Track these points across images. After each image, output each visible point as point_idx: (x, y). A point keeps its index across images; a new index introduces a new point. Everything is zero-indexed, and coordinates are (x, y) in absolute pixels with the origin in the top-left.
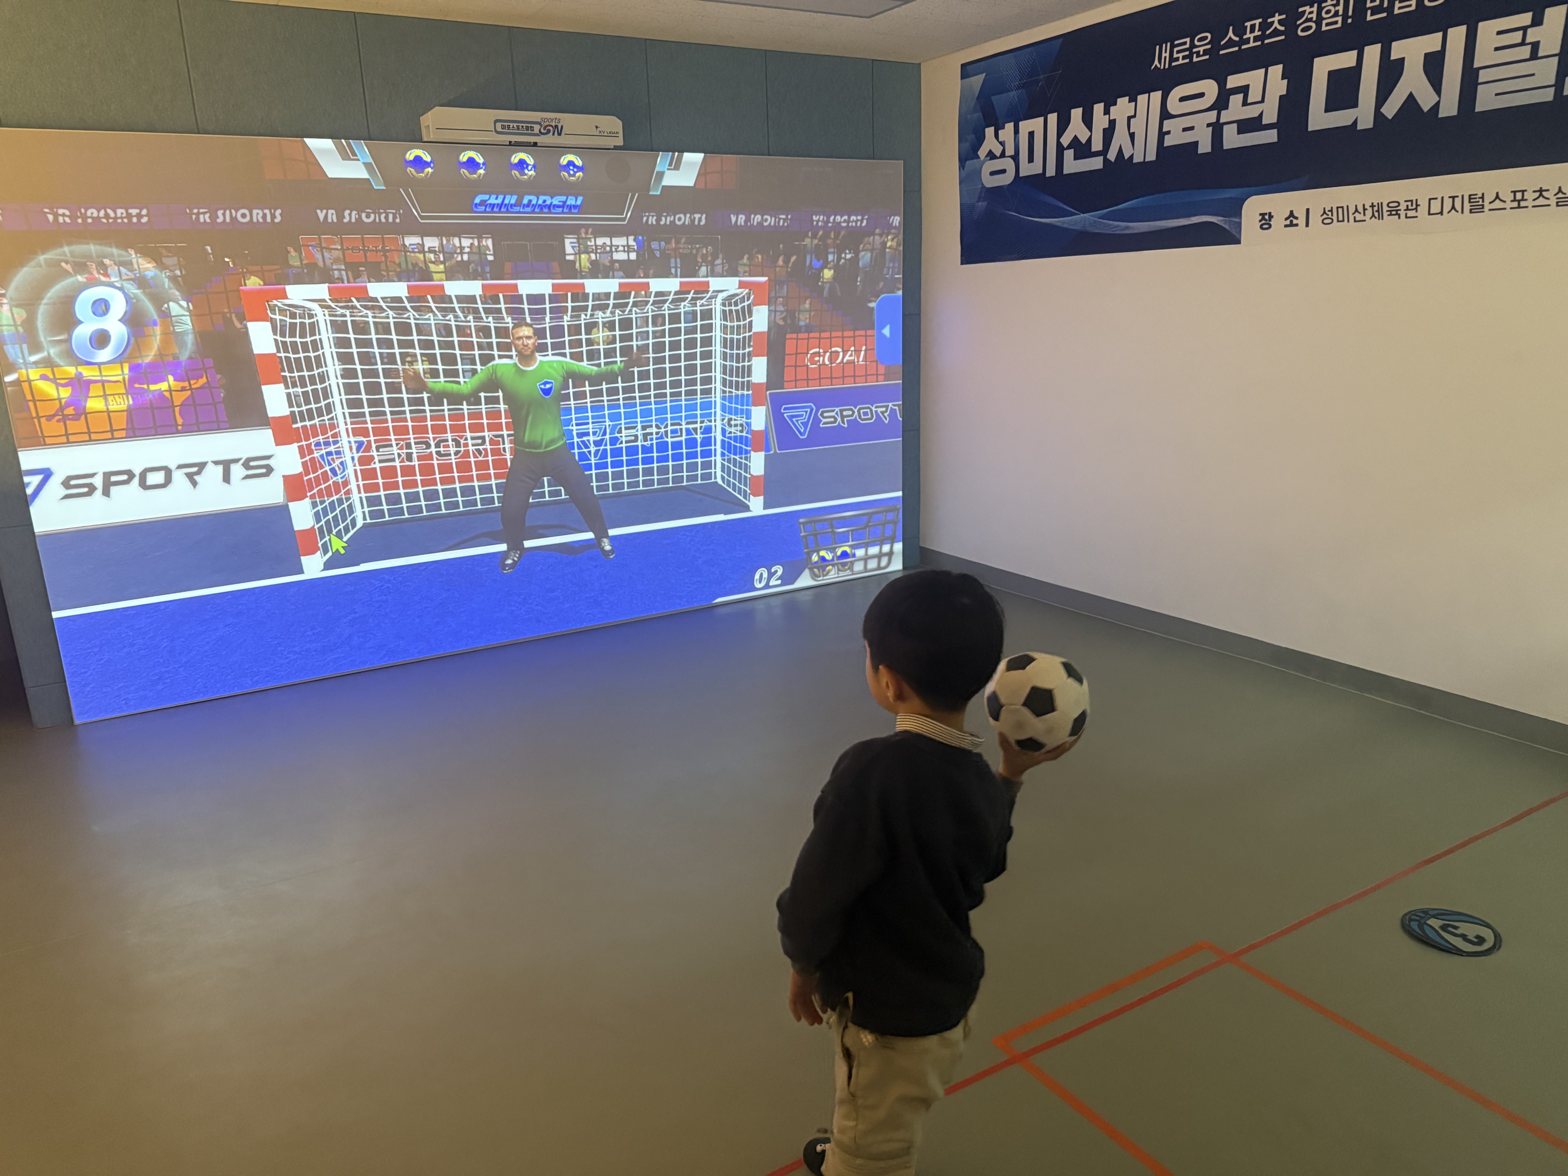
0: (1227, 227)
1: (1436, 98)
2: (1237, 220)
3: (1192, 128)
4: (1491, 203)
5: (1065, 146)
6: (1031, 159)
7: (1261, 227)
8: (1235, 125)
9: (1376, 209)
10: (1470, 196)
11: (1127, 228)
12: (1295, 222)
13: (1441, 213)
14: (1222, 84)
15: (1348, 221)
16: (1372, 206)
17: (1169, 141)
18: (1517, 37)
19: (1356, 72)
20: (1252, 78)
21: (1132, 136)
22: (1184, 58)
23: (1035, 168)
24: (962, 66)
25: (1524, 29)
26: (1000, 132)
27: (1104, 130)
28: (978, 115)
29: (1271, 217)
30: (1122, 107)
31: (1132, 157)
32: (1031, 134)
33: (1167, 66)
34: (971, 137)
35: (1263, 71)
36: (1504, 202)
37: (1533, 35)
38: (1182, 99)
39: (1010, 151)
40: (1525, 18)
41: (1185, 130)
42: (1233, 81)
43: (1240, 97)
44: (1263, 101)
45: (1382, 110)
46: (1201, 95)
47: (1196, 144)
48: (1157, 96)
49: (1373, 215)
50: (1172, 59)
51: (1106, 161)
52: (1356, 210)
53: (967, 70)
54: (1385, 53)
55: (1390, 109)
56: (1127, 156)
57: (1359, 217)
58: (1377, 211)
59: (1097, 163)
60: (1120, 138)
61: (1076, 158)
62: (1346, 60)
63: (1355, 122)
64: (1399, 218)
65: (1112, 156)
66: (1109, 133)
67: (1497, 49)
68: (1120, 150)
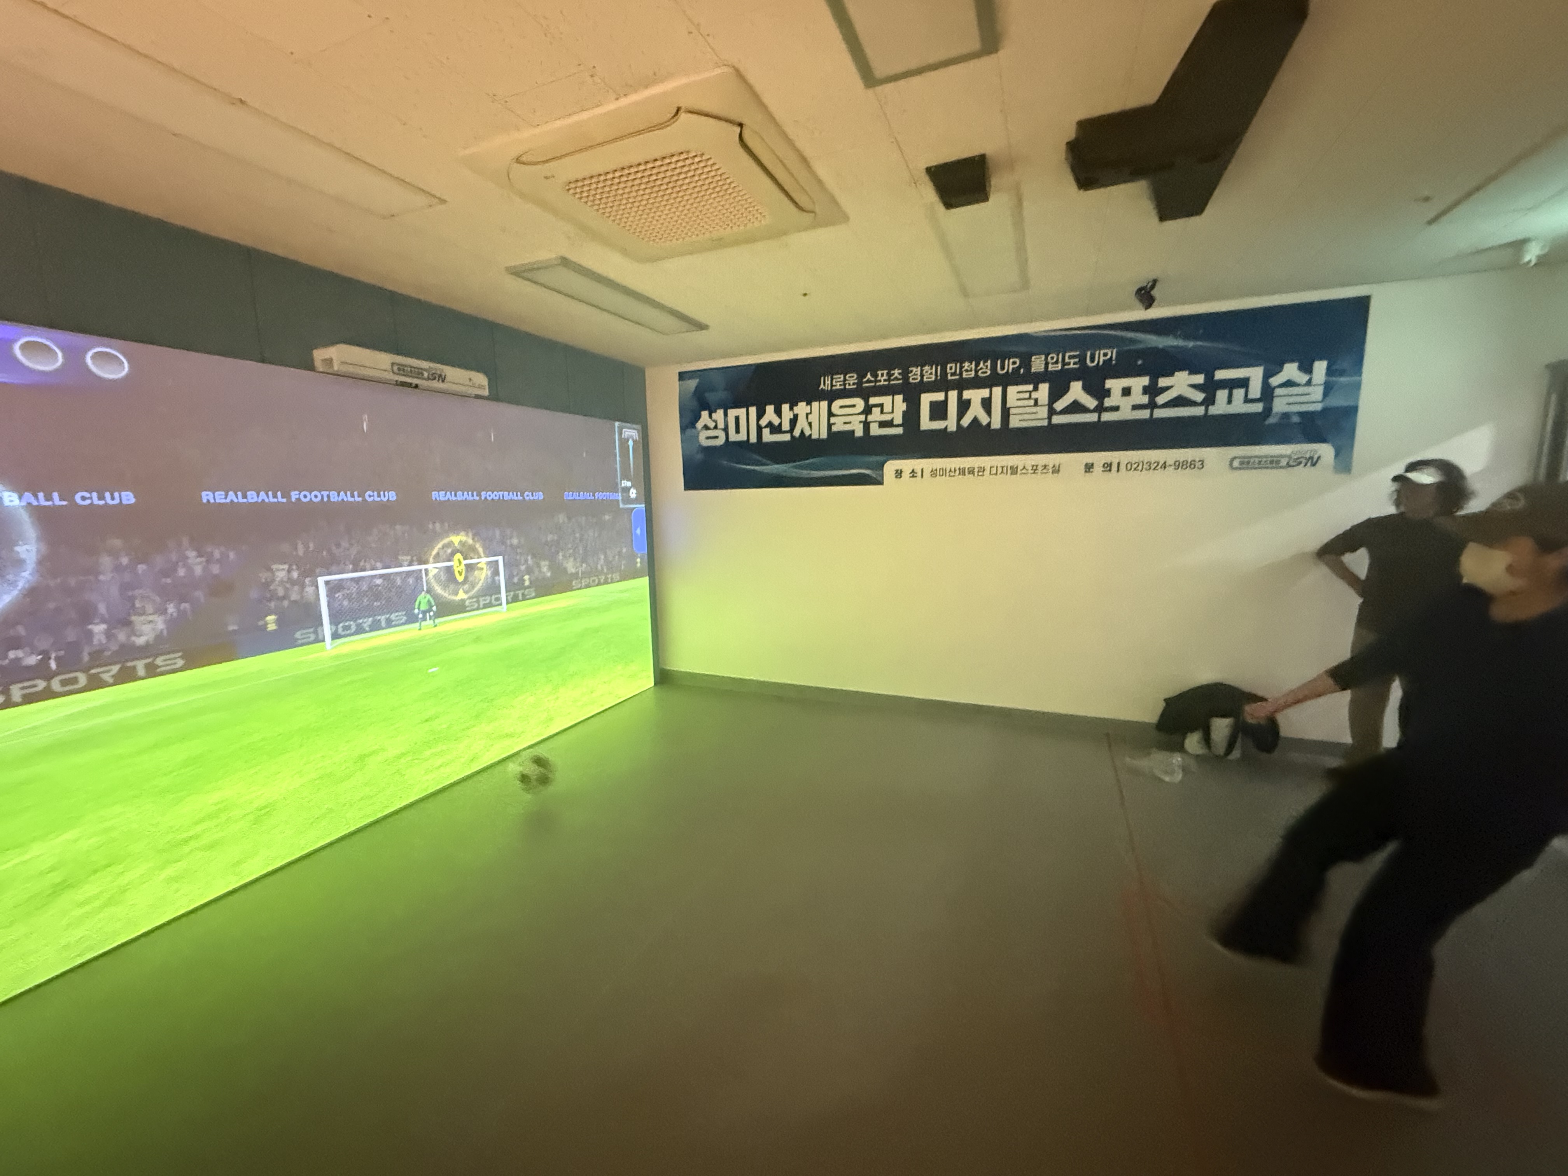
0: (874, 476)
1: (989, 419)
2: (881, 472)
3: (850, 423)
4: (1021, 470)
5: (763, 426)
6: (738, 431)
7: (896, 477)
8: (878, 423)
9: (961, 470)
10: (1011, 467)
11: (808, 474)
12: (915, 475)
13: (996, 474)
14: (866, 401)
15: (946, 476)
16: (959, 469)
17: (834, 429)
18: (1027, 395)
19: (945, 402)
20: (886, 400)
21: (810, 424)
22: (840, 385)
23: (742, 437)
24: (680, 373)
25: (1030, 392)
26: (714, 415)
27: (791, 419)
28: (695, 404)
29: (901, 472)
30: (802, 408)
31: (811, 435)
32: (737, 419)
33: (829, 388)
34: (690, 416)
35: (890, 397)
36: (1027, 470)
37: (1034, 395)
38: (841, 407)
39: (721, 425)
40: (1030, 387)
41: (845, 423)
42: (873, 400)
43: (879, 409)
44: (893, 412)
45: (961, 422)
46: (854, 406)
47: (853, 432)
48: (824, 404)
49: (959, 474)
50: (832, 386)
51: (792, 437)
52: (950, 471)
53: (682, 376)
54: (960, 396)
55: (966, 422)
56: (807, 434)
57: (952, 474)
58: (962, 472)
59: (787, 437)
60: (801, 424)
61: (771, 433)
62: (939, 396)
63: (946, 428)
64: (974, 475)
65: (797, 433)
66: (794, 421)
67: (1017, 400)
68: (802, 431)
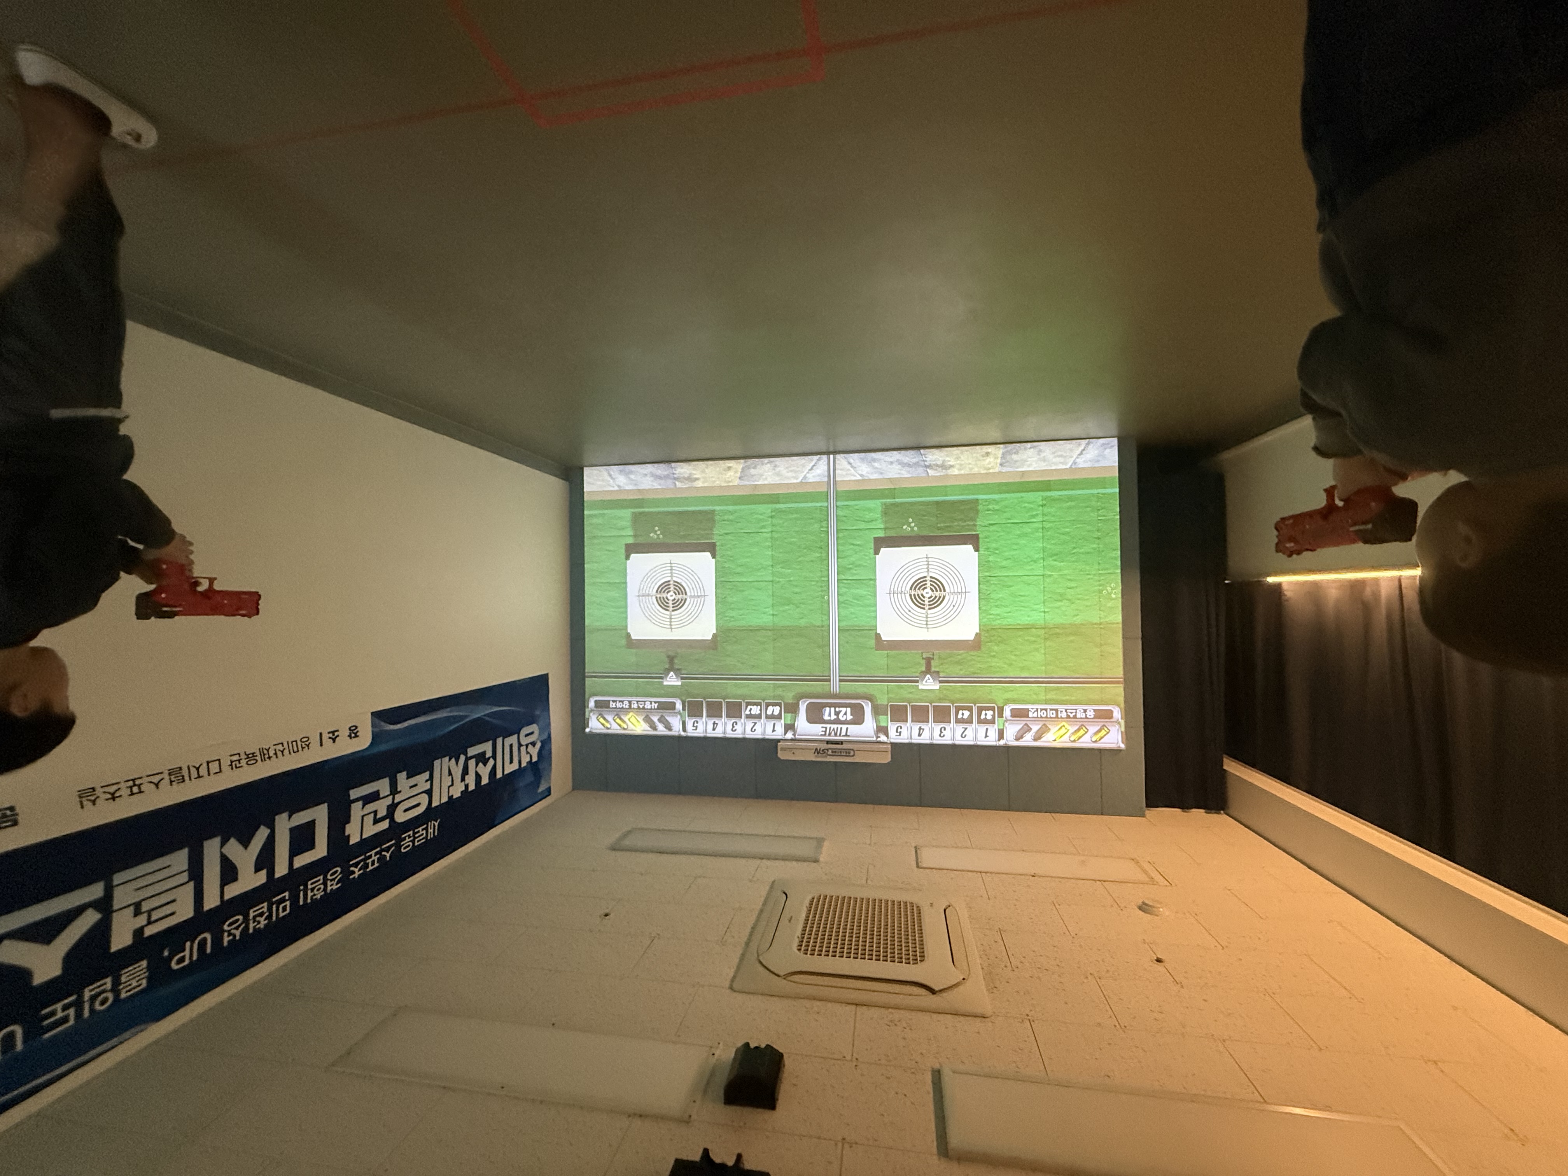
0: (383, 723)
1: (225, 850)
2: (376, 730)
3: (411, 787)
4: (163, 779)
5: (491, 759)
7: (356, 727)
9: (267, 756)
11: (450, 712)
12: (331, 735)
13: (208, 763)
15: (288, 743)
17: (427, 775)
18: (156, 915)
19: (294, 852)
20: (371, 830)
21: (450, 774)
22: (418, 832)
23: (509, 741)
24: (549, 794)
25: (149, 923)
26: (528, 759)
27: (467, 774)
28: (541, 767)
29: (350, 736)
30: (457, 791)
32: (511, 762)
33: (429, 823)
34: (544, 752)
35: (364, 837)
39: (523, 749)
41: (416, 785)
42: (385, 825)
44: (363, 817)
45: (269, 831)
46: (406, 811)
47: (408, 777)
48: (435, 803)
49: (268, 750)
50: (426, 829)
51: (466, 754)
52: (282, 752)
54: (271, 873)
55: (262, 833)
56: (453, 760)
57: (280, 747)
58: (265, 755)
59: (472, 751)
61: (484, 753)
62: (302, 860)
63: (290, 817)
64: (245, 752)
66: (465, 772)
67: (174, 901)
68: (457, 764)
